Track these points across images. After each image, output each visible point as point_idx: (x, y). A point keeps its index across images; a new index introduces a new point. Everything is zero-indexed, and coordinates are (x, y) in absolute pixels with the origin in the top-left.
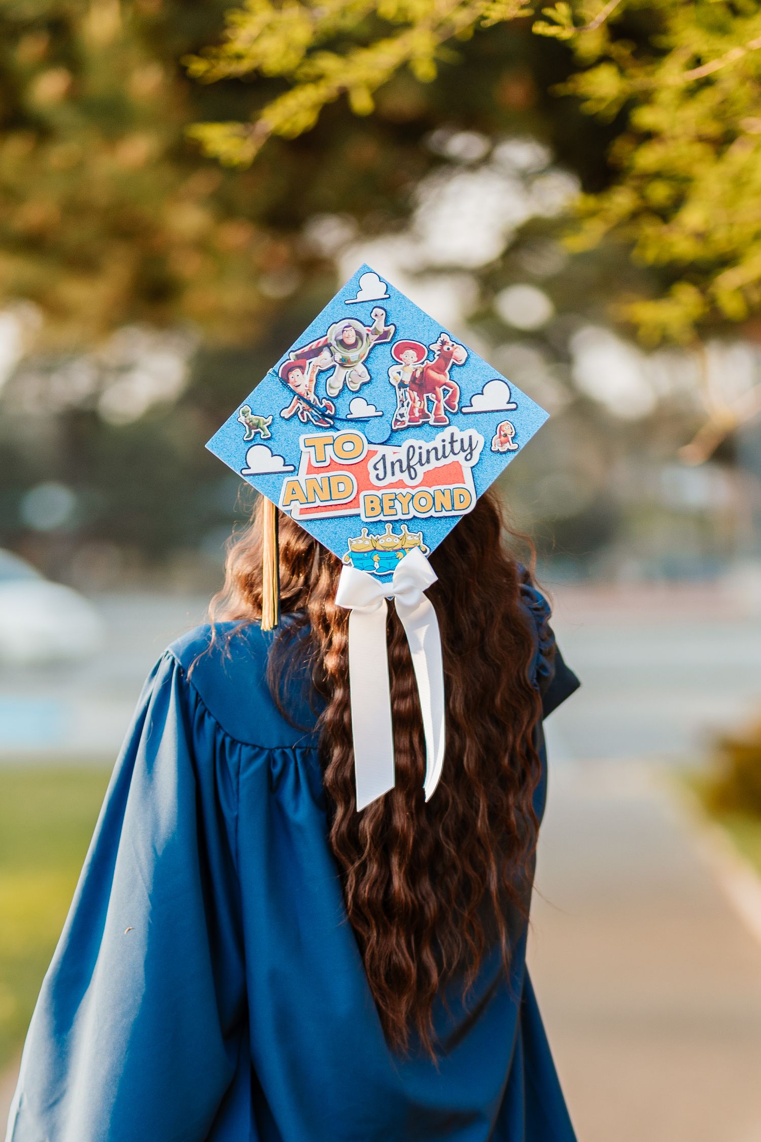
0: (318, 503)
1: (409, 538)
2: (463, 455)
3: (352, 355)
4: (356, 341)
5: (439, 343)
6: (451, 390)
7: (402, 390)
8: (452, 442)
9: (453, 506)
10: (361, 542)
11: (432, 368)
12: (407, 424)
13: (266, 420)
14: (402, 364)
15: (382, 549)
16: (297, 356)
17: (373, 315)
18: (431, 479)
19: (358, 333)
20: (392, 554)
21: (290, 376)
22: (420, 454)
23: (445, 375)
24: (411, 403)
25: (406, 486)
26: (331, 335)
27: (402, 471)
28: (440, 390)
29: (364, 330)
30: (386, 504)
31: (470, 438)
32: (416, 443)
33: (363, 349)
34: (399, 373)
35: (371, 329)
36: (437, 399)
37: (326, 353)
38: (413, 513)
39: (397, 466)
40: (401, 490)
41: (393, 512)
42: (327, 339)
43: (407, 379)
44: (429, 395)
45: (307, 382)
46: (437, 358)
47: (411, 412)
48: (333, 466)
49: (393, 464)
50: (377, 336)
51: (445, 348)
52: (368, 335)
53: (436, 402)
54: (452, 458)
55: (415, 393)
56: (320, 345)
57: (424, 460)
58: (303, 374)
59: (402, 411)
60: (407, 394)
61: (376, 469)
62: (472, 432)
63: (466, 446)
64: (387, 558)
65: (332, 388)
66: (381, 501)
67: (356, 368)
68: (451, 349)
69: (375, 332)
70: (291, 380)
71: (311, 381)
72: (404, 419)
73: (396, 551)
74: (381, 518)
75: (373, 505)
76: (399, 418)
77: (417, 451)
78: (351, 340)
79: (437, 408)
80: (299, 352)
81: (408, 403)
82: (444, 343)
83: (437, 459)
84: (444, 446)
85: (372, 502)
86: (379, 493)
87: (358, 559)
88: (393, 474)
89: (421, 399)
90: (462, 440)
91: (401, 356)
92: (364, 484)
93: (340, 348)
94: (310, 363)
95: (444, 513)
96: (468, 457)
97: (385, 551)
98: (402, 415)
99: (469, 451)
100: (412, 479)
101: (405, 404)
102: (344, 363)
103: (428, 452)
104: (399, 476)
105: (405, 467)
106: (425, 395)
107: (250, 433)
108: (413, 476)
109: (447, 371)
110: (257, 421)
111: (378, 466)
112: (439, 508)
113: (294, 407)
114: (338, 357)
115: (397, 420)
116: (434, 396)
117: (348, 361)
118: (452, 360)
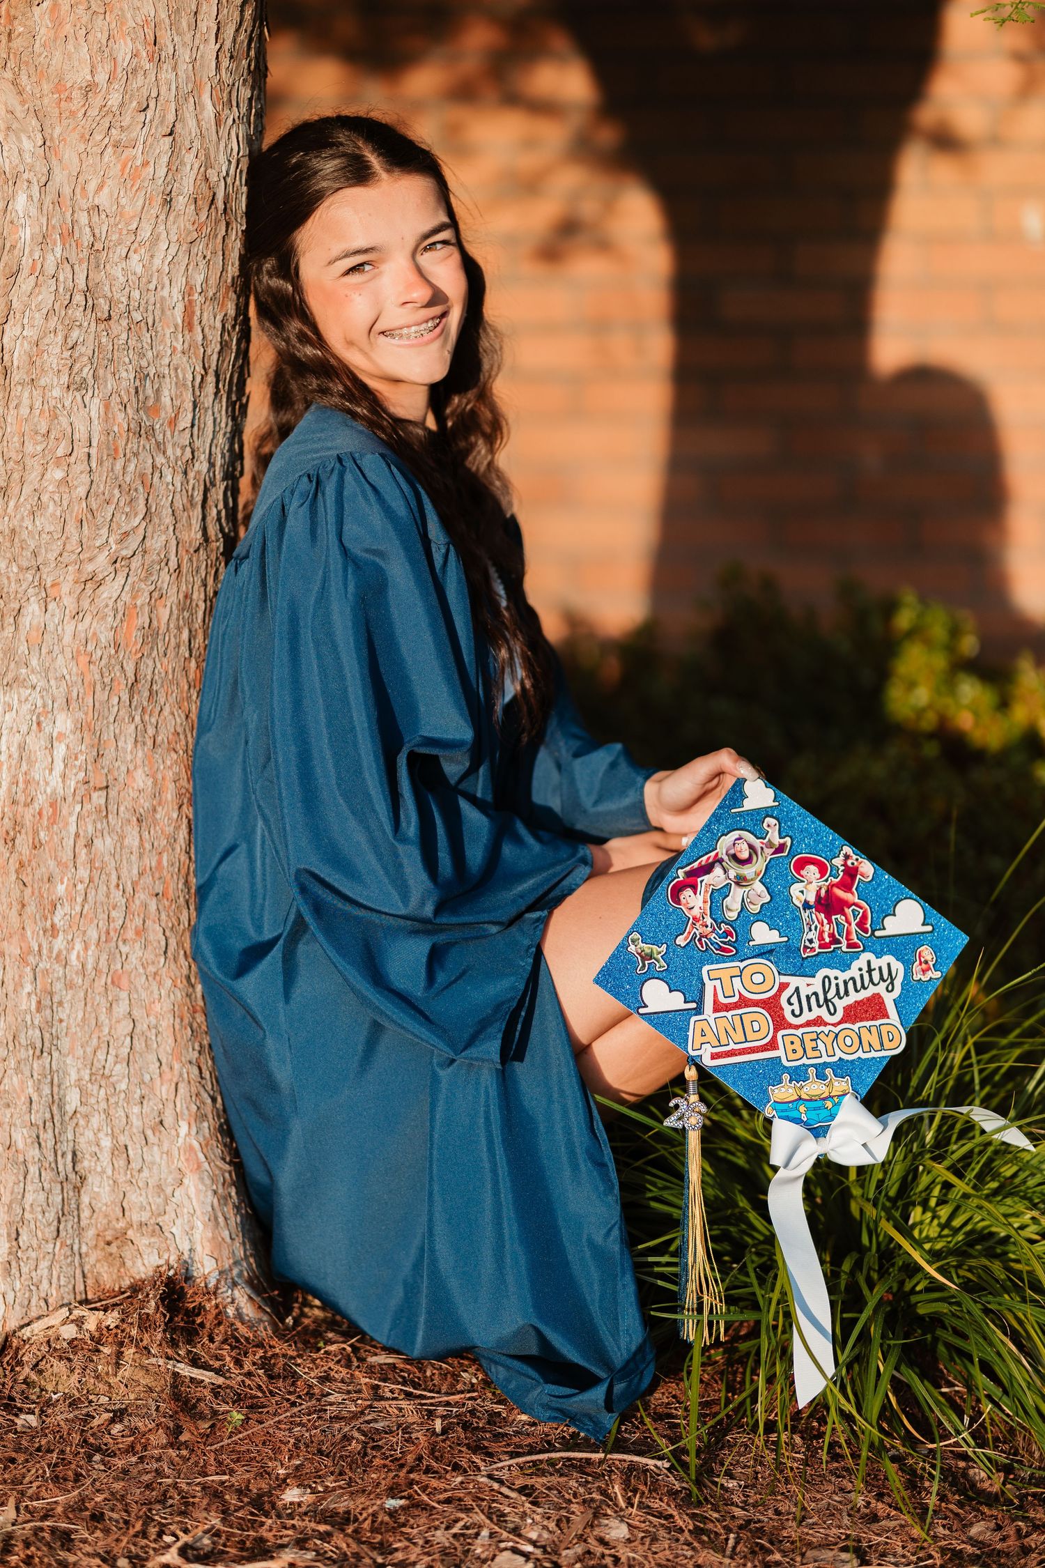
0: (732, 1046)
1: (836, 1084)
2: (883, 985)
3: (748, 871)
4: (750, 855)
5: (842, 857)
6: (861, 911)
7: (808, 911)
8: (870, 971)
9: (882, 1044)
10: (783, 1090)
11: (837, 885)
12: (818, 950)
13: (659, 950)
14: (803, 882)
15: (807, 1098)
16: (686, 873)
17: (765, 825)
18: (852, 1014)
19: (751, 847)
20: (820, 1104)
21: (682, 897)
22: (837, 985)
23: (853, 893)
24: (819, 926)
25: (826, 1024)
26: (721, 848)
27: (819, 1006)
28: (849, 911)
29: (757, 843)
30: (809, 1045)
31: (889, 965)
32: (832, 973)
33: (759, 865)
34: (802, 892)
35: (765, 841)
36: (847, 921)
37: (718, 870)
38: (839, 1054)
39: (813, 999)
40: (822, 1028)
41: (817, 1054)
42: (717, 854)
43: (812, 899)
44: (838, 916)
45: (701, 904)
46: (841, 874)
47: (821, 938)
48: (743, 1002)
49: (808, 998)
50: (773, 850)
51: (849, 863)
52: (762, 848)
53: (846, 925)
54: (872, 990)
55: (823, 915)
56: (711, 860)
57: (842, 992)
58: (695, 894)
59: (811, 936)
60: (814, 916)
61: (790, 1004)
62: (888, 958)
63: (886, 975)
64: (815, 1109)
65: (730, 910)
66: (802, 1041)
67: (754, 886)
68: (856, 863)
69: (770, 844)
70: (683, 901)
71: (705, 902)
72: (813, 945)
73: (824, 1099)
74: (805, 1061)
75: (794, 1047)
76: (807, 944)
77: (834, 982)
78: (745, 855)
79: (849, 933)
80: (688, 869)
81: (816, 927)
82: (847, 857)
83: (857, 991)
84: (862, 976)
85: (792, 1043)
86: (799, 1032)
87: (782, 1111)
88: (810, 1010)
89: (830, 922)
90: (880, 968)
91: (802, 872)
92: (780, 1023)
93: (733, 864)
94: (702, 882)
95: (873, 1054)
96: (890, 988)
97: (811, 1100)
98: (811, 941)
99: (889, 981)
100: (831, 1014)
101: (813, 927)
102: (741, 881)
103: (846, 983)
104: (817, 1012)
105: (822, 1001)
106: (833, 917)
107: (644, 966)
108: (832, 1011)
109: (854, 889)
110: (649, 951)
111: (792, 1001)
112: (866, 1048)
113: (689, 933)
114: (732, 874)
115: (806, 947)
116: (843, 918)
117: (745, 879)
118: (859, 876)
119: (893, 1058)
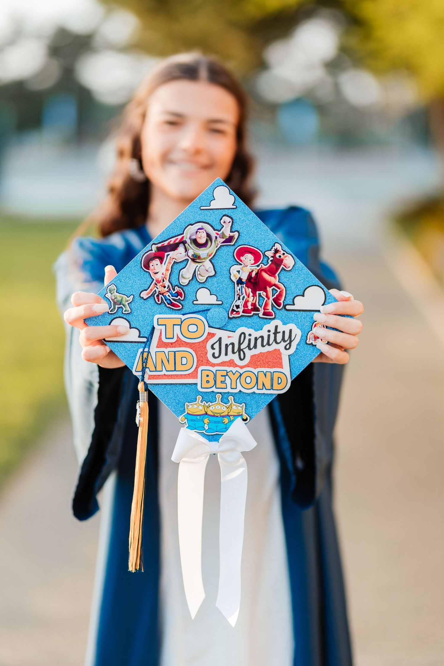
0: (164, 372)
1: (234, 407)
2: (283, 344)
3: (202, 252)
4: (207, 241)
5: (273, 251)
6: (279, 291)
7: (240, 286)
8: (276, 333)
9: (272, 385)
10: (195, 406)
11: (264, 270)
12: (241, 314)
13: (128, 299)
14: (241, 264)
15: (212, 414)
16: (158, 248)
17: (222, 221)
18: (256, 361)
19: (208, 235)
20: (219, 419)
21: (151, 264)
22: (250, 340)
23: (275, 277)
24: (246, 297)
25: (236, 366)
26: (187, 234)
27: (233, 352)
28: (269, 290)
29: (213, 234)
30: (219, 379)
31: (291, 331)
32: (247, 331)
33: (211, 249)
34: (239, 272)
35: (219, 233)
36: (267, 296)
37: (181, 249)
38: (239, 388)
39: (230, 348)
40: (231, 369)
41: (224, 386)
42: (183, 237)
43: (244, 278)
44: (261, 292)
45: (164, 271)
46: (270, 263)
47: (245, 305)
48: (179, 343)
49: (227, 346)
50: (224, 240)
51: (277, 255)
52: (216, 238)
53: (266, 299)
54: (274, 346)
55: (250, 290)
56: (177, 241)
57: (252, 345)
58: (161, 263)
59: (238, 303)
60: (244, 290)
61: (213, 348)
62: (292, 326)
63: (287, 337)
64: (215, 422)
65: (183, 278)
66: (215, 376)
67: (204, 264)
68: (282, 257)
69: (223, 236)
70: (151, 267)
71: (167, 270)
72: (239, 310)
73: (223, 417)
74: (214, 389)
75: (208, 379)
76: (235, 308)
77: (247, 338)
78: (202, 241)
79: (266, 304)
80: (159, 245)
81: (244, 297)
82: (277, 251)
83: (263, 346)
84: (269, 336)
85: (208, 376)
86: (214, 369)
87: (192, 420)
88: (226, 354)
89: (254, 295)
90: (284, 332)
91: (242, 258)
92: (202, 360)
93: (193, 246)
94: (168, 255)
95: (264, 391)
96: (288, 347)
97: (214, 416)
98: (238, 307)
99: (288, 342)
100: (241, 359)
101: (241, 298)
102: (196, 259)
103: (256, 339)
104: (231, 356)
105: (236, 349)
106: (258, 292)
107: (115, 308)
108: (242, 357)
109: (277, 275)
110: (120, 299)
111: (215, 346)
112: (260, 386)
113: (151, 290)
114: (191, 253)
115: (233, 311)
116: (265, 293)
117: (199, 257)
118: (282, 266)
119: (279, 395)
